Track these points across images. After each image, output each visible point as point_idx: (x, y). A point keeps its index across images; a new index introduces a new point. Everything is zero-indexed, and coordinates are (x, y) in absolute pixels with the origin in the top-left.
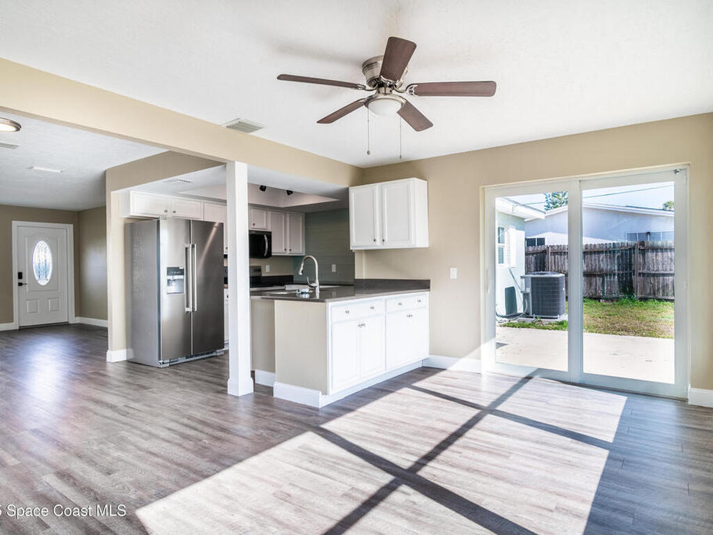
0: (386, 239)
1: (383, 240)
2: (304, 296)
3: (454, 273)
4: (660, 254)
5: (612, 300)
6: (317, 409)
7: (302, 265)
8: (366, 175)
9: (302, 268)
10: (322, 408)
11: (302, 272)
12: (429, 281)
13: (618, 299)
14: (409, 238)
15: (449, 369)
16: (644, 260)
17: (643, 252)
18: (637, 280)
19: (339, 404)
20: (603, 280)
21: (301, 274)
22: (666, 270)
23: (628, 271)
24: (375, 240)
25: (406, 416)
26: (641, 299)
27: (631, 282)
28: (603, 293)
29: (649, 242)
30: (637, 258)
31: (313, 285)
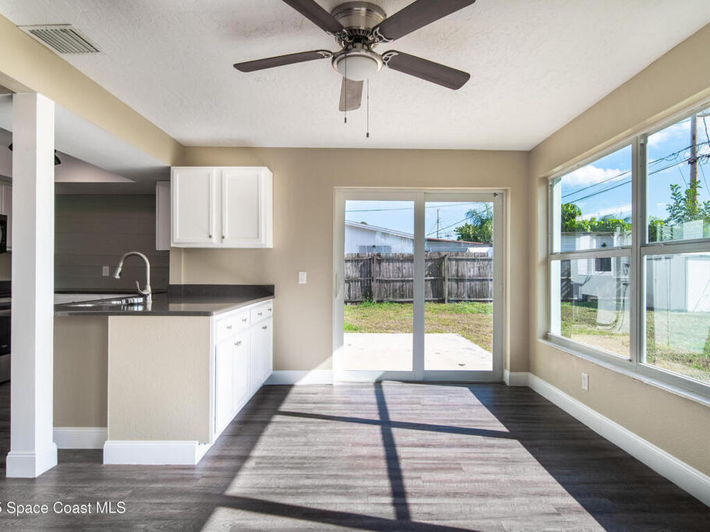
0: (226, 237)
1: (223, 237)
2: (136, 308)
3: (303, 278)
4: (391, 264)
5: (356, 302)
6: (191, 468)
7: (121, 264)
8: (186, 155)
9: (119, 270)
10: (198, 465)
11: (120, 275)
12: (273, 287)
13: (361, 302)
14: (258, 237)
15: (297, 384)
16: (380, 268)
17: (379, 262)
18: (375, 285)
19: (216, 453)
20: (350, 286)
21: (117, 277)
22: (398, 277)
23: (369, 279)
24: (210, 237)
25: (315, 448)
26: (378, 302)
27: (370, 287)
28: (349, 297)
29: (383, 254)
30: (375, 267)
31: (145, 293)
